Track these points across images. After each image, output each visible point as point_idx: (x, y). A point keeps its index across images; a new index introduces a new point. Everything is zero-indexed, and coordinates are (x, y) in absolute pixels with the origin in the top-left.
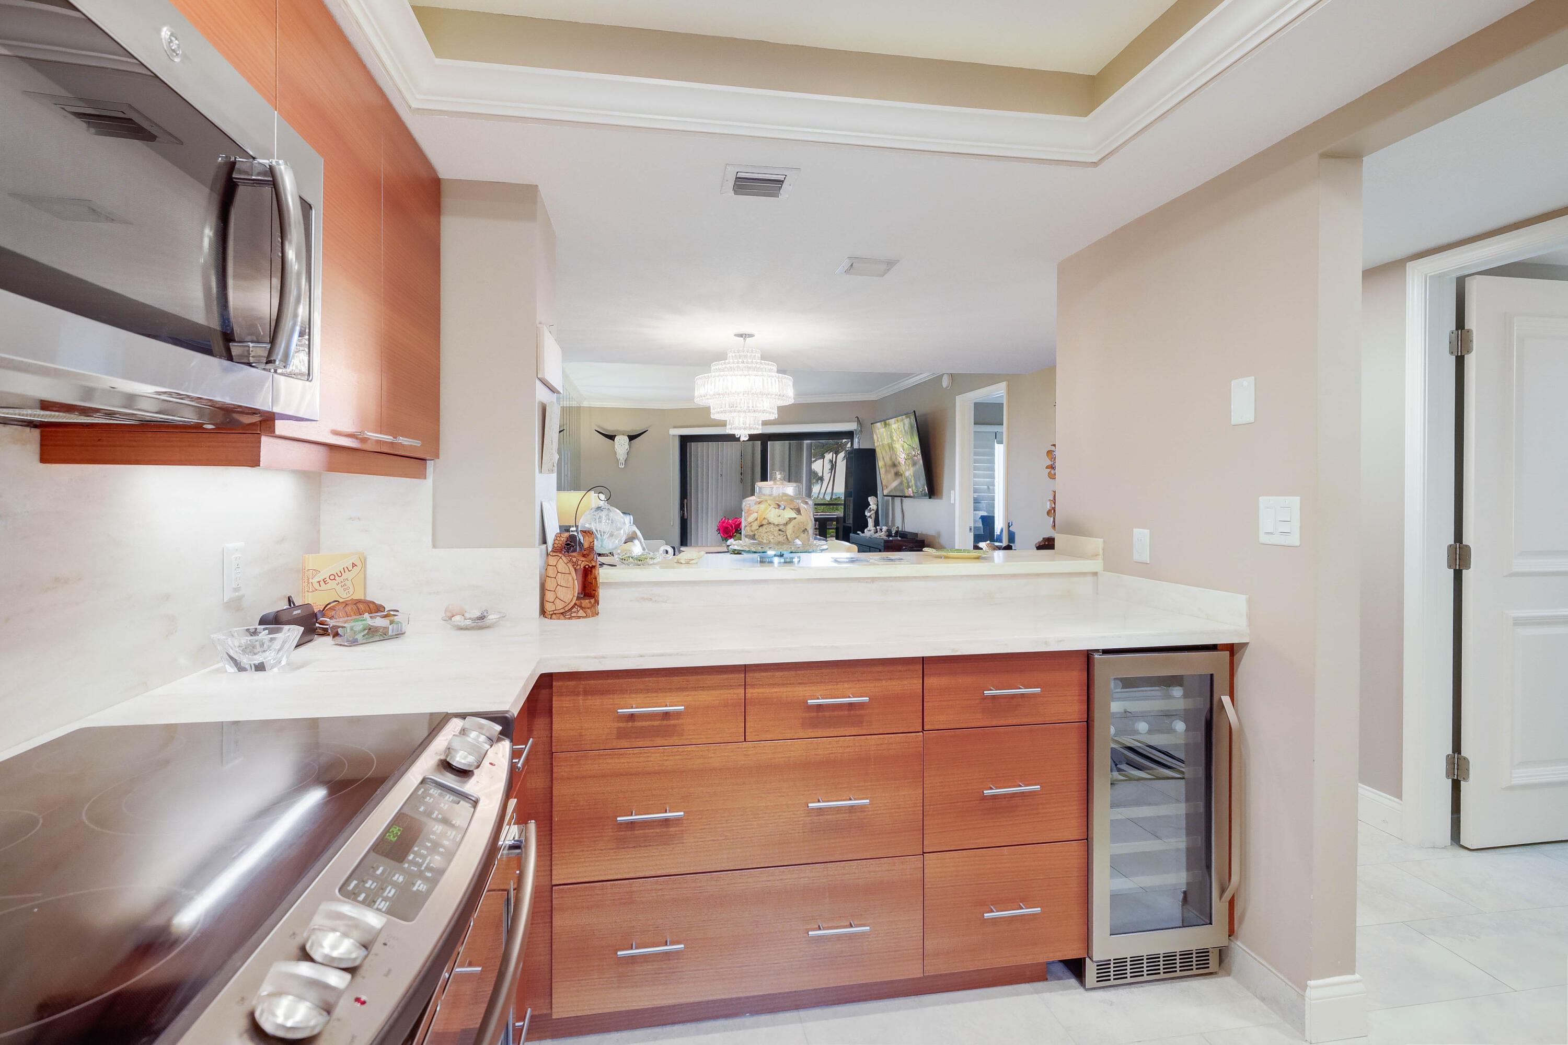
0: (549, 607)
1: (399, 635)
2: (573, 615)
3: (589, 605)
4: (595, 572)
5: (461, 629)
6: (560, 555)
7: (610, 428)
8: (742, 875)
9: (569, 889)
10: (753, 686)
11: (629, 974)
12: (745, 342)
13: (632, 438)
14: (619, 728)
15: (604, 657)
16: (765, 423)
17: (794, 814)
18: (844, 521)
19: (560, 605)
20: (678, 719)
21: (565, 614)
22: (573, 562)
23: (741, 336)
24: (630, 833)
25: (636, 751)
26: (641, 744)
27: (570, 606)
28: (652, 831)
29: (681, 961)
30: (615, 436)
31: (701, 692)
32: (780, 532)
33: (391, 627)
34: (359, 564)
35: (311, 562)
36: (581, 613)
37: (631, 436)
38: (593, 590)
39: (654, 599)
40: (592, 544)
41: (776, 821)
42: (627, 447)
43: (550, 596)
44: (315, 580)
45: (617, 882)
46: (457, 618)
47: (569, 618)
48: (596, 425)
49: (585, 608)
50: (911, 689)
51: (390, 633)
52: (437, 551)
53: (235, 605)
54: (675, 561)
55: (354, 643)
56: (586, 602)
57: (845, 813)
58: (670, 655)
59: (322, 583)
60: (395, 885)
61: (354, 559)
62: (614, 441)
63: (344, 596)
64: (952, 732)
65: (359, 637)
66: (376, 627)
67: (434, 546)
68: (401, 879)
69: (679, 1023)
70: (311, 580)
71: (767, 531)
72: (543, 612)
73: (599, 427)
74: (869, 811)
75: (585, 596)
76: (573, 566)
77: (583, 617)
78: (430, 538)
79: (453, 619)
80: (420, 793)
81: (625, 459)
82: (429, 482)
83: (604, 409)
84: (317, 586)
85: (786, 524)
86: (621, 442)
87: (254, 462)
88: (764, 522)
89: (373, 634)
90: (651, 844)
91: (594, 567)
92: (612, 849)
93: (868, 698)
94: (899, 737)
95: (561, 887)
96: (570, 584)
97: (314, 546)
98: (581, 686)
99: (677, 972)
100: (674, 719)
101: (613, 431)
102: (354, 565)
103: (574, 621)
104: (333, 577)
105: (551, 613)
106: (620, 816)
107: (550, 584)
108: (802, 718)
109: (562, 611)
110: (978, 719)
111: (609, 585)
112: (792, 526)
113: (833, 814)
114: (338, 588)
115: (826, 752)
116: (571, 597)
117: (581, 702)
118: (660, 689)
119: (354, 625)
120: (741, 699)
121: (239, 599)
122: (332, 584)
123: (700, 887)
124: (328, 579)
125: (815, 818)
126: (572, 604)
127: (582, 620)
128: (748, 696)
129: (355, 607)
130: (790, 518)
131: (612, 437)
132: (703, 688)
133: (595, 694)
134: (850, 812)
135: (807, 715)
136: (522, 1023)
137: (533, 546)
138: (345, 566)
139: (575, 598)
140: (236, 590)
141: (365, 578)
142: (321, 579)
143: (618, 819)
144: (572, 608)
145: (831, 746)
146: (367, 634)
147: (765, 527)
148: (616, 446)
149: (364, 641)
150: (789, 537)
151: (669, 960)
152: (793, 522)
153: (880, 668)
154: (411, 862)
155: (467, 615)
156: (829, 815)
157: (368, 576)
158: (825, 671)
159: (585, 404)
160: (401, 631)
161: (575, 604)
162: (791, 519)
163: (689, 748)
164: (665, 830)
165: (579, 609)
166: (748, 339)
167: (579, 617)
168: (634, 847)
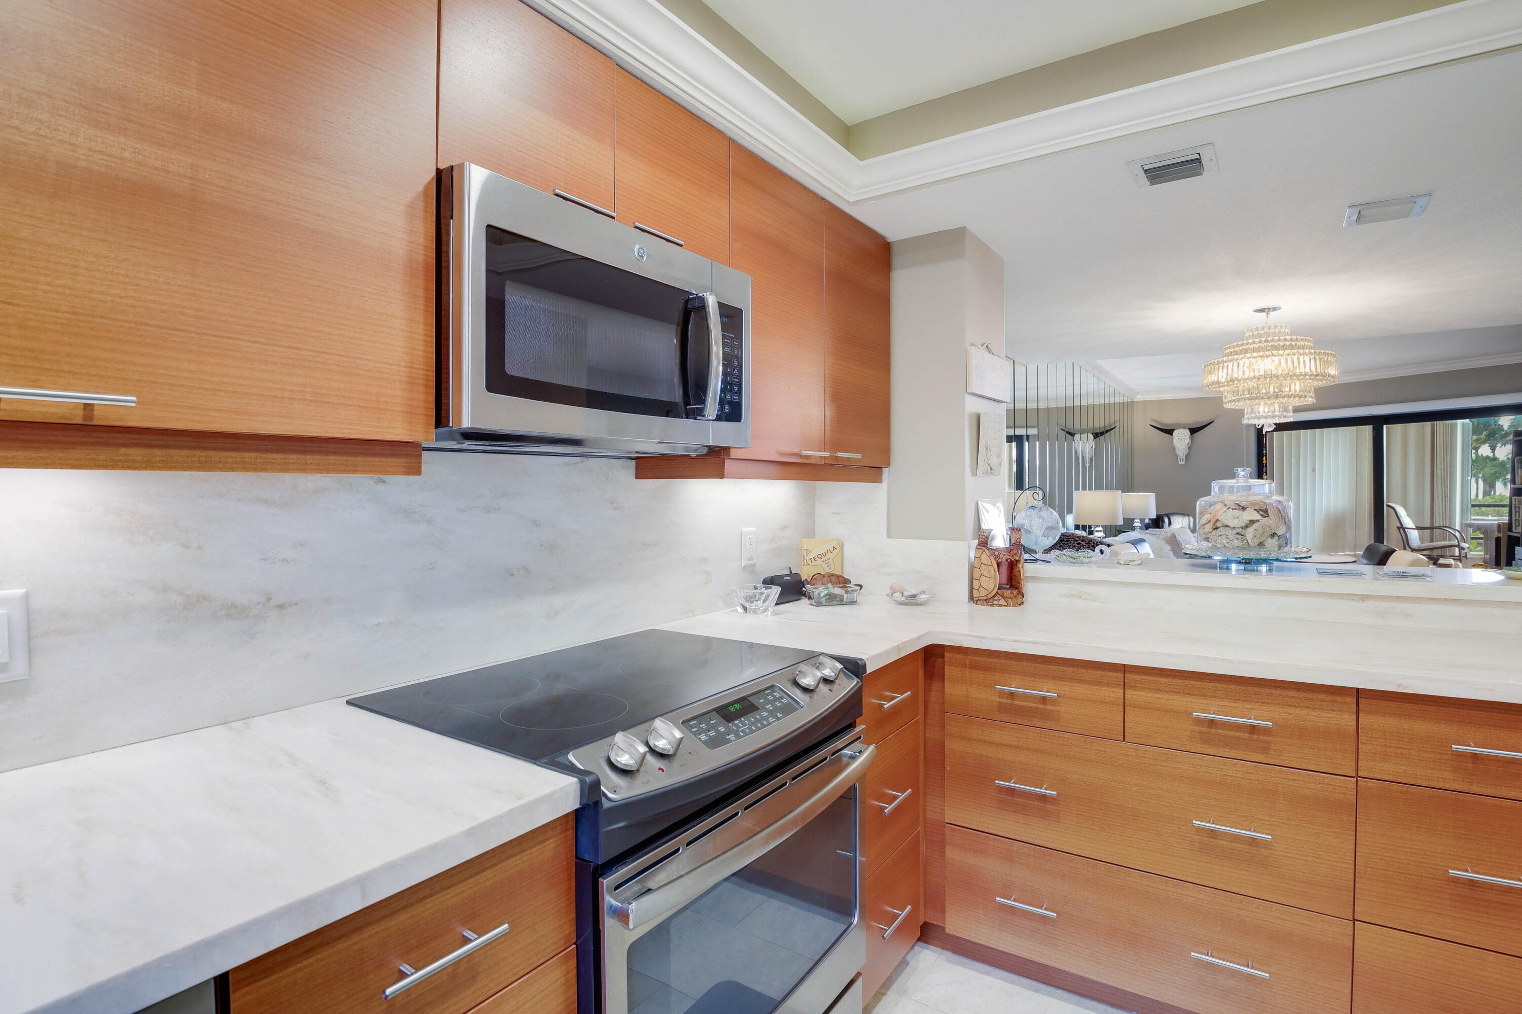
0: (976, 594)
1: (853, 603)
2: (995, 602)
3: (1011, 596)
4: (1020, 566)
5: (901, 604)
6: (984, 548)
7: (1167, 420)
8: (1119, 871)
9: (959, 830)
10: (1133, 687)
11: (1009, 921)
12: (1268, 317)
13: (1193, 431)
14: (1000, 703)
15: (983, 638)
16: (1296, 410)
17: (1179, 828)
18: (1510, 530)
19: (983, 593)
20: (1055, 705)
21: (988, 601)
22: (995, 556)
23: (1262, 310)
24: (1009, 798)
25: (1016, 726)
26: (1019, 721)
27: (992, 595)
28: (1031, 802)
29: (1058, 929)
30: (1174, 430)
31: (1079, 685)
32: (1238, 536)
33: (845, 595)
34: (839, 548)
35: (807, 544)
36: (1002, 602)
37: (1192, 429)
38: (1018, 583)
39: (1083, 597)
40: (1019, 540)
41: (1159, 829)
42: (1188, 440)
43: (976, 585)
44: (808, 558)
45: (998, 838)
46: (897, 594)
47: (991, 605)
48: (1152, 420)
49: (1007, 598)
50: (1339, 724)
51: (845, 600)
52: (892, 541)
53: (750, 569)
54: (1116, 561)
55: (819, 604)
56: (1007, 593)
57: (1244, 844)
58: (1044, 644)
59: (813, 560)
60: (717, 731)
61: (834, 544)
62: (1172, 435)
63: (827, 570)
64: (1404, 788)
65: (823, 600)
66: (835, 594)
67: (889, 536)
68: (723, 730)
69: (1064, 989)
70: (805, 558)
71: (1221, 534)
72: (971, 598)
73: (1155, 421)
74: (1276, 851)
75: (1011, 587)
76: (995, 559)
77: (1004, 606)
78: (885, 530)
79: (894, 595)
80: (767, 692)
81: (1185, 454)
82: (884, 485)
83: (1160, 402)
84: (809, 561)
85: (1247, 526)
86: (1181, 438)
87: (722, 476)
88: (1218, 524)
89: (832, 600)
90: (1029, 813)
91: (1018, 561)
92: (996, 808)
93: (1271, 724)
94: (1319, 776)
95: (952, 826)
96: (992, 575)
97: (810, 533)
98: (967, 661)
99: (1055, 938)
100: (1051, 705)
101: (1173, 424)
102: (834, 548)
103: (995, 608)
104: (820, 556)
105: (976, 599)
106: (998, 780)
107: (976, 574)
108: (1191, 731)
109: (985, 598)
110: (1446, 778)
111: (1033, 578)
112: (1253, 529)
113: (1227, 841)
114: (824, 564)
115: (1219, 773)
116: (993, 587)
117: (968, 673)
118: (1038, 675)
119: (820, 591)
120: (1119, 698)
121: (754, 565)
122: (819, 561)
123: (1076, 868)
124: (816, 557)
125: (1205, 838)
126: (994, 593)
127: (1003, 608)
128: (1128, 696)
129: (829, 579)
130: (1250, 521)
131: (1170, 432)
132: (1080, 681)
133: (979, 669)
134: (1250, 845)
135: (1197, 728)
136: (901, 913)
137: (964, 539)
138: (828, 548)
139: (997, 588)
140: (751, 559)
141: (842, 558)
142: (812, 557)
143: (996, 782)
144: (994, 596)
145: (1226, 767)
146: (829, 598)
147: (1219, 530)
148: (1175, 441)
149: (827, 604)
150: (1250, 542)
151: (1045, 924)
152: (1256, 525)
153: (1294, 693)
154: (736, 725)
155: (906, 593)
156: (1224, 840)
157: (845, 557)
158: (1219, 686)
159: (1139, 398)
160: (853, 599)
161: (997, 593)
162: (1252, 522)
163: (1066, 735)
164: (1042, 804)
165: (1000, 598)
166: (1272, 314)
167: (1000, 606)
168: (1014, 812)
